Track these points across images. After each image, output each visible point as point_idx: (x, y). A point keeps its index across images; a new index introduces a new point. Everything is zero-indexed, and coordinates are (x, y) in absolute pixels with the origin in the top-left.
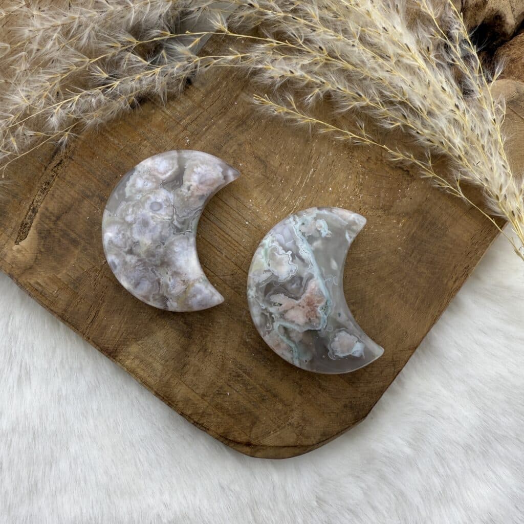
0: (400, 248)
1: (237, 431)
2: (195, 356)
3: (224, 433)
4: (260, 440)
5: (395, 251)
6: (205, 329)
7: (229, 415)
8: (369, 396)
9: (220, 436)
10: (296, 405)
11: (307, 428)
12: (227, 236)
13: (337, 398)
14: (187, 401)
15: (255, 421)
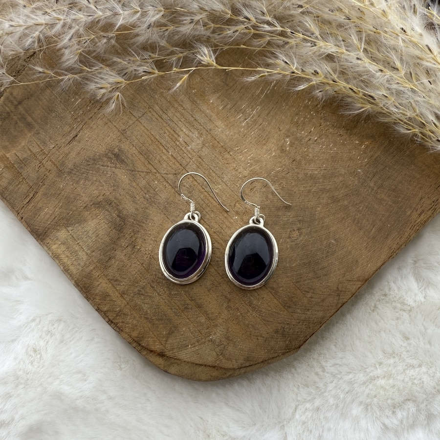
0: (360, 171)
1: (152, 338)
2: (123, 250)
3: (137, 337)
4: (174, 353)
5: (354, 172)
6: (138, 224)
7: (147, 318)
8: (306, 325)
9: (134, 340)
10: (220, 321)
11: (230, 348)
12: (176, 136)
13: (268, 321)
14: (105, 296)
15: (173, 330)
